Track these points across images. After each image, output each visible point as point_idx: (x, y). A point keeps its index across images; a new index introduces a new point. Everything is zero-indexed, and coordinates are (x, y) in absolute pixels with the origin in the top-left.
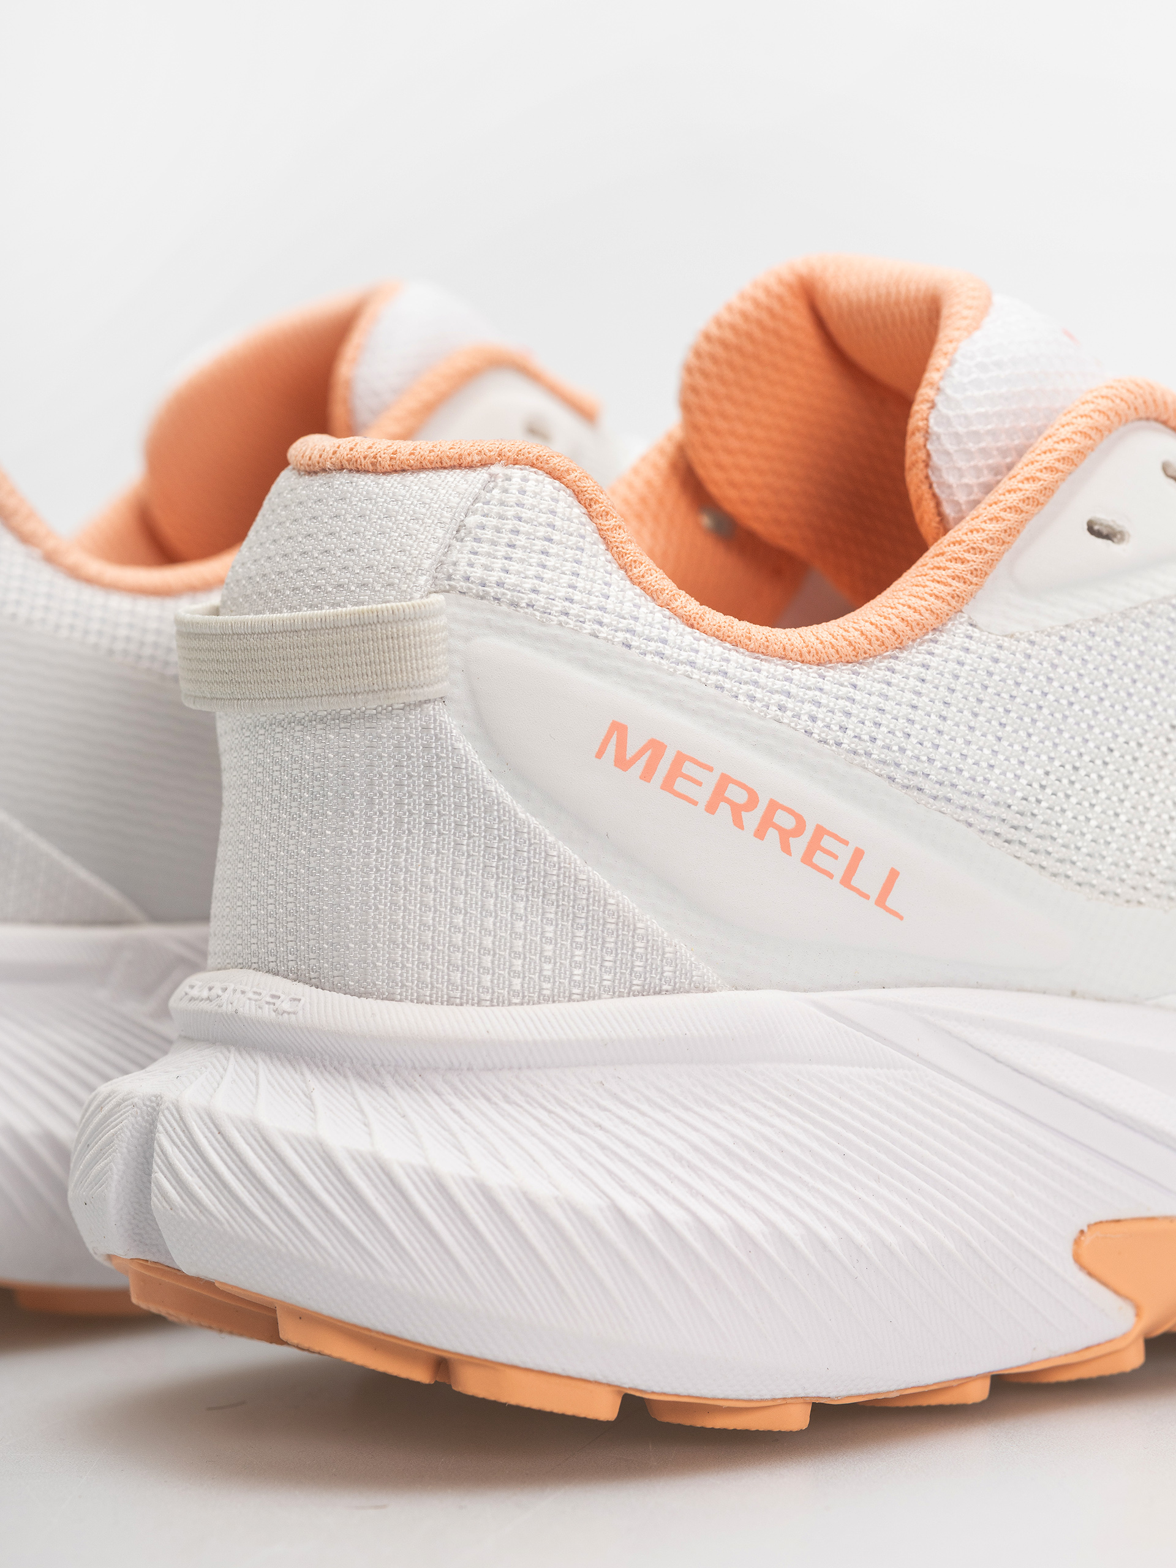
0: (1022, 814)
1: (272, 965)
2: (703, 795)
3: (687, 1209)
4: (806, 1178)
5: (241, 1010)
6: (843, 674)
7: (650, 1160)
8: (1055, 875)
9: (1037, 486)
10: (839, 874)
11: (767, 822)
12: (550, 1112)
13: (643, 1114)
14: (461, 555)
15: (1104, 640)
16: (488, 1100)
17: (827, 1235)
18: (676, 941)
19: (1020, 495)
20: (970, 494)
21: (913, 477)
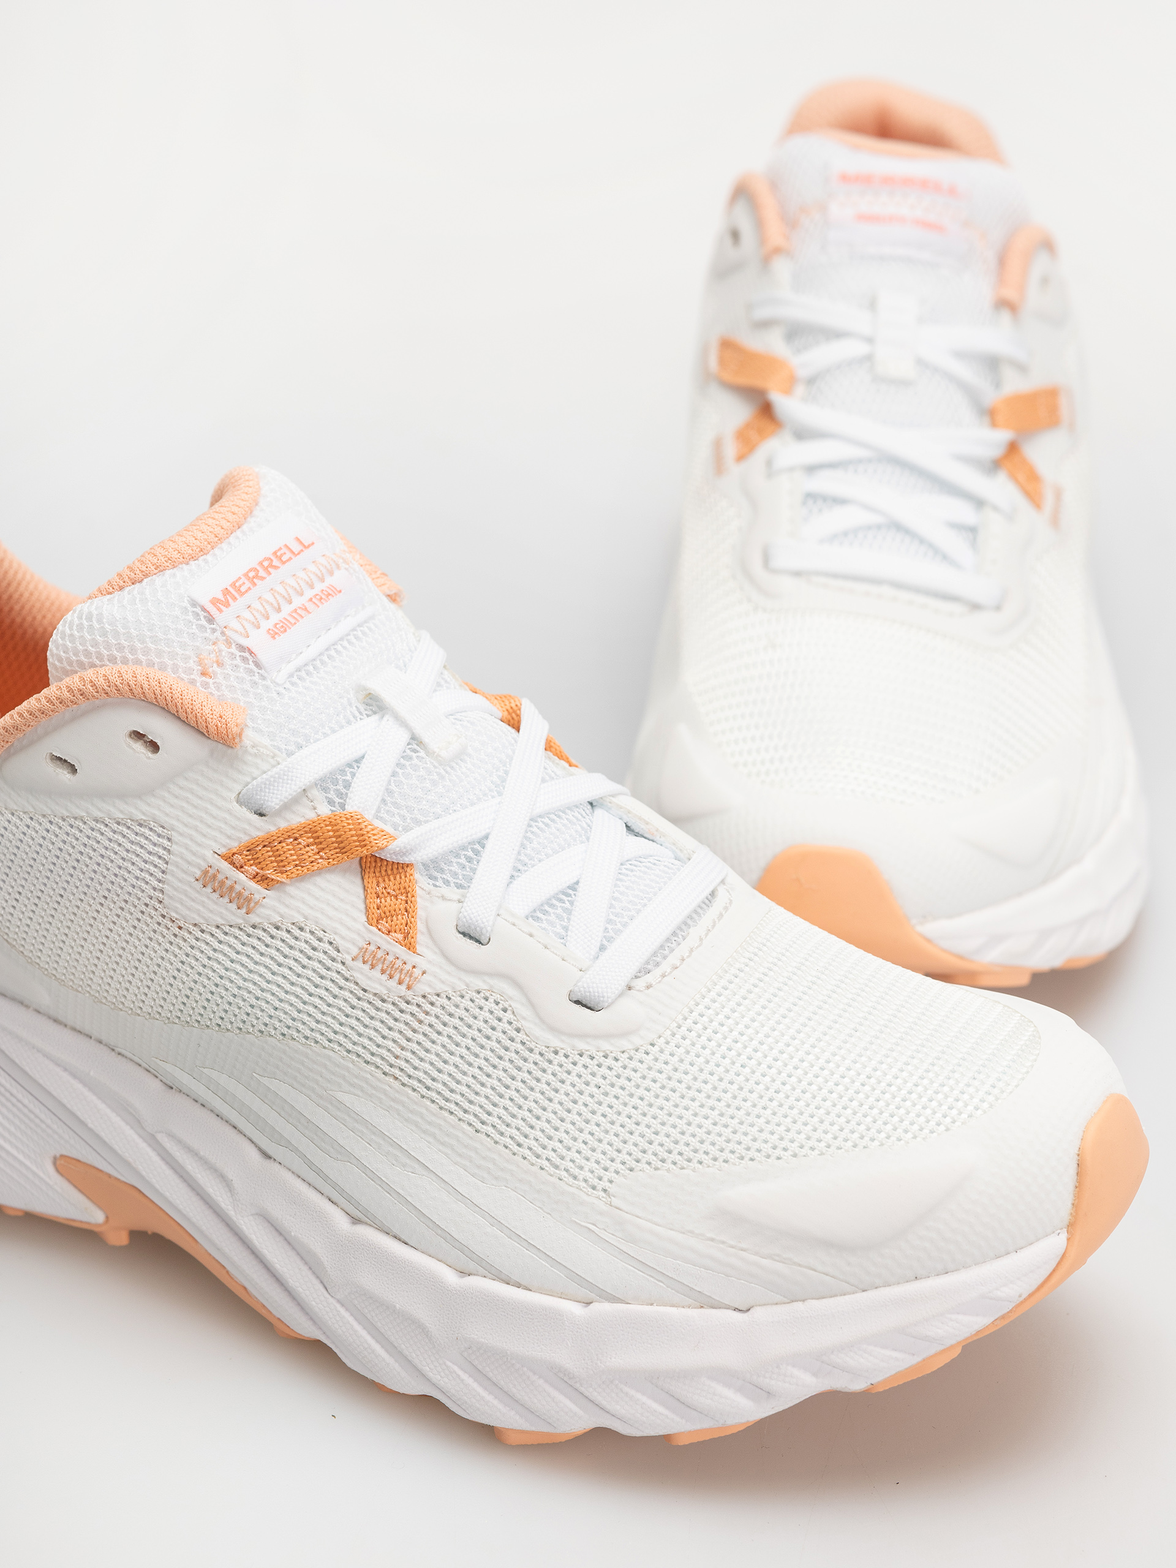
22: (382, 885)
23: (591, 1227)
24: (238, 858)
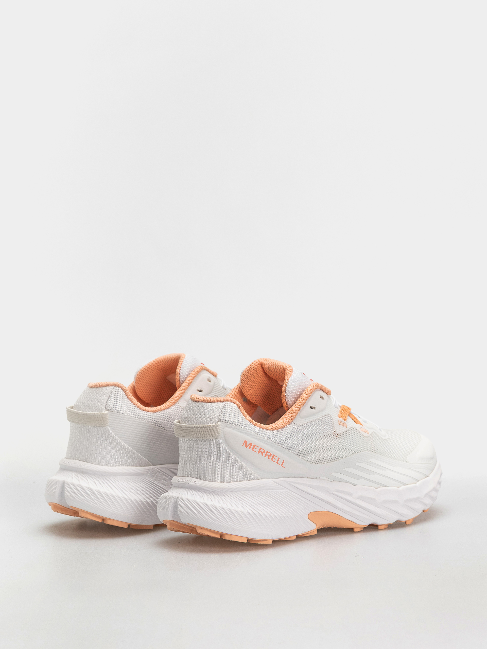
0: (301, 451)
1: (193, 476)
2: (257, 451)
3: (257, 512)
4: (273, 507)
5: (189, 483)
6: (276, 432)
7: (252, 505)
8: (306, 460)
9: (303, 402)
10: (276, 462)
11: (266, 454)
12: (237, 498)
13: (250, 498)
14: (222, 416)
15: (313, 424)
16: (228, 496)
17: (276, 515)
18: (254, 472)
19: (301, 403)
20: (292, 402)
21: (283, 399)
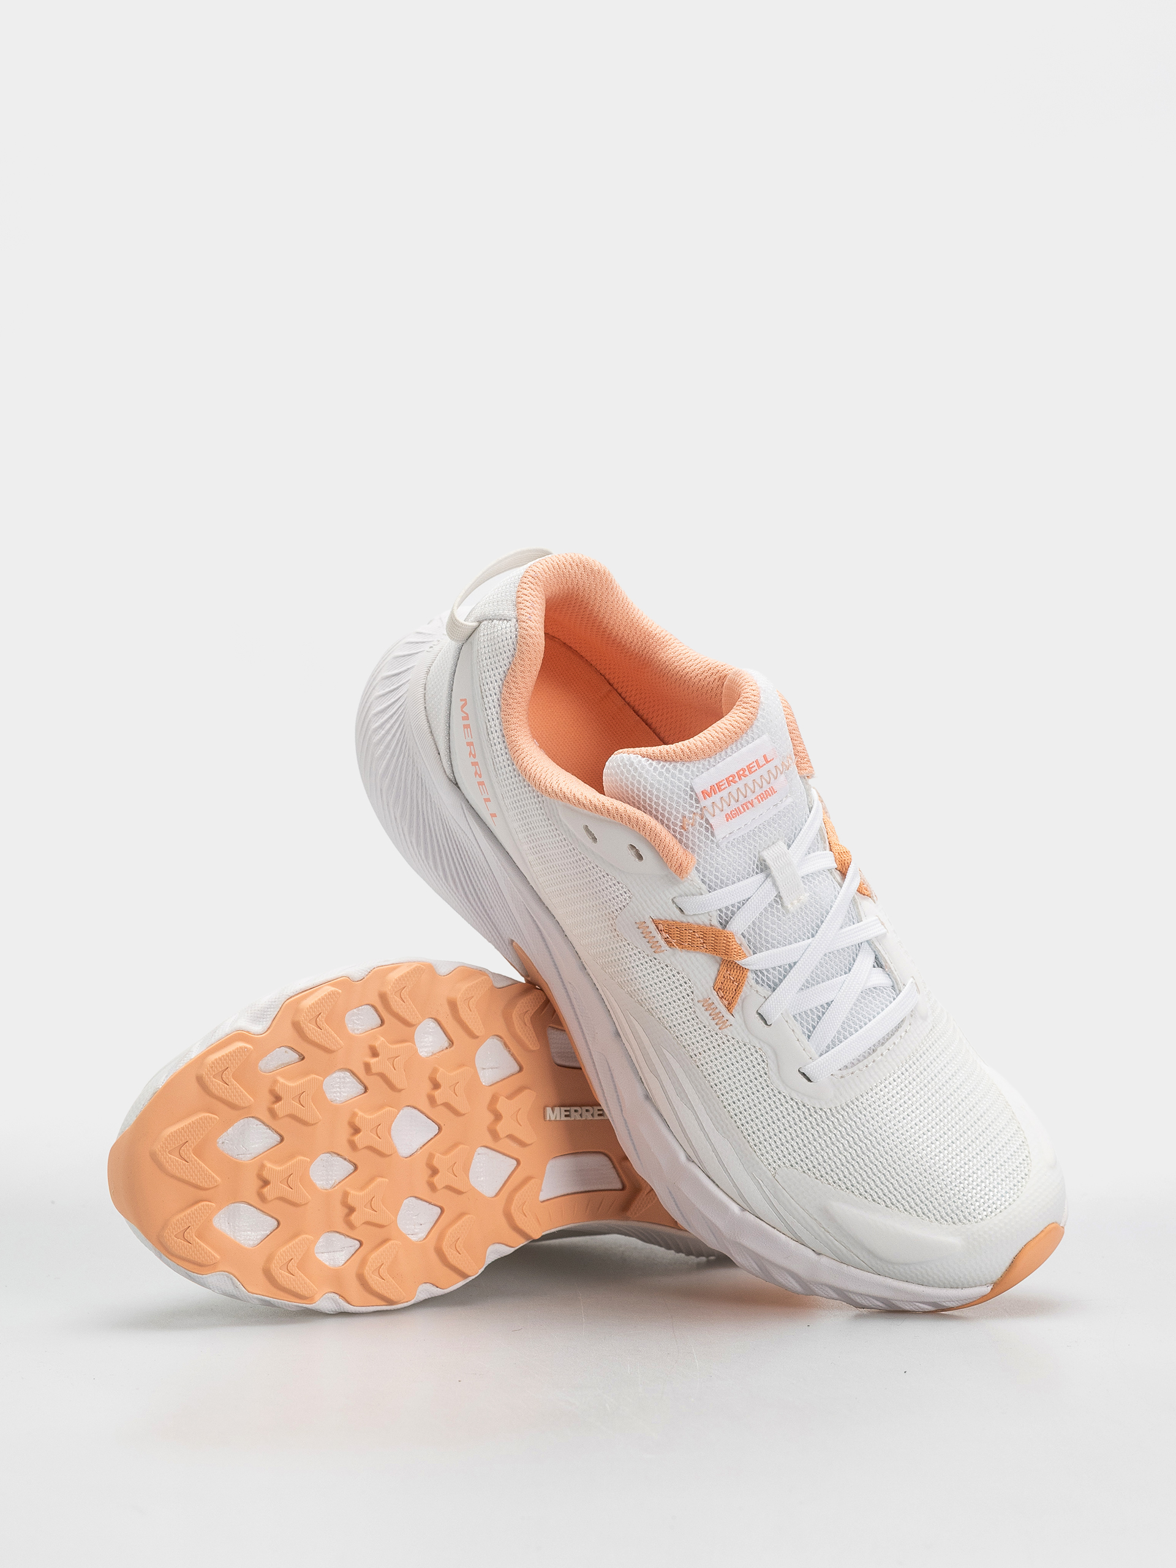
10: (484, 796)
11: (475, 764)
22: (728, 972)
23: (760, 1181)
24: (661, 927)
